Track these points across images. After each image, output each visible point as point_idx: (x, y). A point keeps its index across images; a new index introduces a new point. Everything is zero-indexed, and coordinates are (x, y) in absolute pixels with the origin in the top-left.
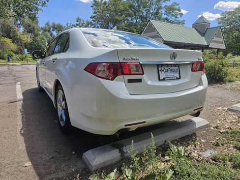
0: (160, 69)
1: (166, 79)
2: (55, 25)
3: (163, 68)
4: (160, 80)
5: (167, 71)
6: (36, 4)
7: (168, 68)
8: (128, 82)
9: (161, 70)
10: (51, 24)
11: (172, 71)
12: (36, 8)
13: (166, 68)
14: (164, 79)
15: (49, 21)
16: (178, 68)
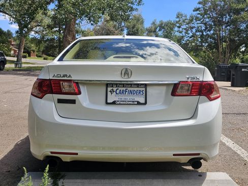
0: (109, 89)
1: (118, 103)
2: (162, 24)
3: (115, 89)
4: (107, 103)
5: (122, 93)
6: (132, 3)
7: (124, 89)
8: (58, 102)
9: (112, 92)
10: (158, 23)
11: (131, 92)
12: (132, 8)
13: (120, 89)
14: (114, 103)
15: (155, 20)
16: (144, 89)
